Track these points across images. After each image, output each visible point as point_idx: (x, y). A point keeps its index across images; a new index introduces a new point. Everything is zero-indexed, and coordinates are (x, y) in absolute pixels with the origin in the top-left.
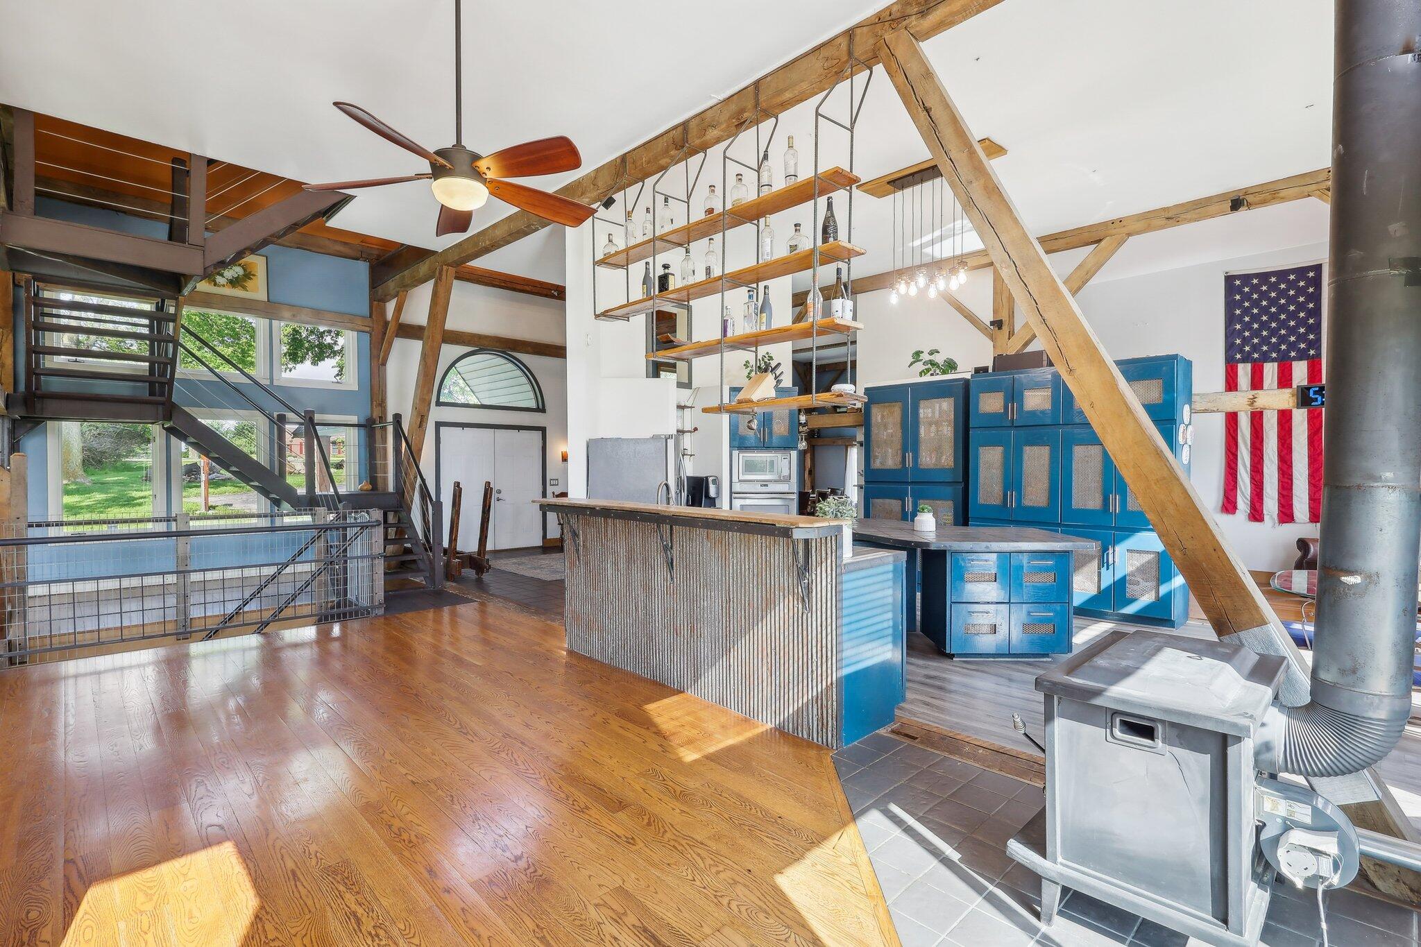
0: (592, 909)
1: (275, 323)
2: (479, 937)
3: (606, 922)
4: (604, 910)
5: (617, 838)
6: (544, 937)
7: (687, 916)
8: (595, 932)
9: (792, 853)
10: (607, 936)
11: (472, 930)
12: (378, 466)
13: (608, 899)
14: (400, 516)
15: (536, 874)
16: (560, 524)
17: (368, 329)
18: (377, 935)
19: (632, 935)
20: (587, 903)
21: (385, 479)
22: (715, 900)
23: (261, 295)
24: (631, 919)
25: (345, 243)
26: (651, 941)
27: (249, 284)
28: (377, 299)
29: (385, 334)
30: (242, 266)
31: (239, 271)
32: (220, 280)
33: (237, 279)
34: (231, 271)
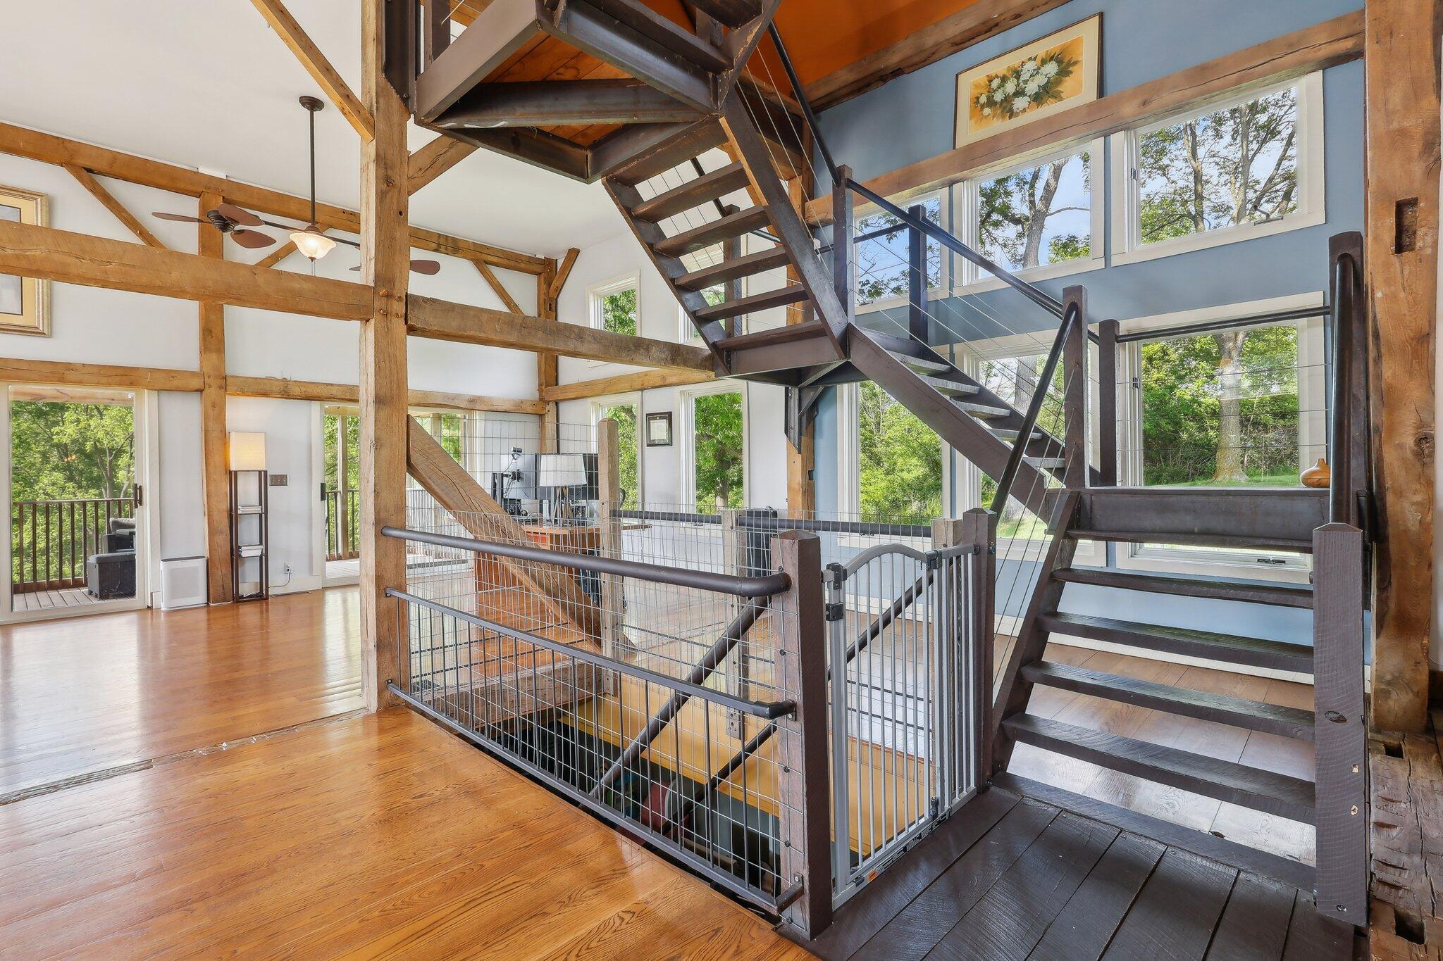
1: (1115, 138)
23: (1085, 96)
27: (1067, 84)
30: (1056, 58)
31: (1050, 69)
32: (1020, 103)
33: (1046, 85)
34: (1037, 79)
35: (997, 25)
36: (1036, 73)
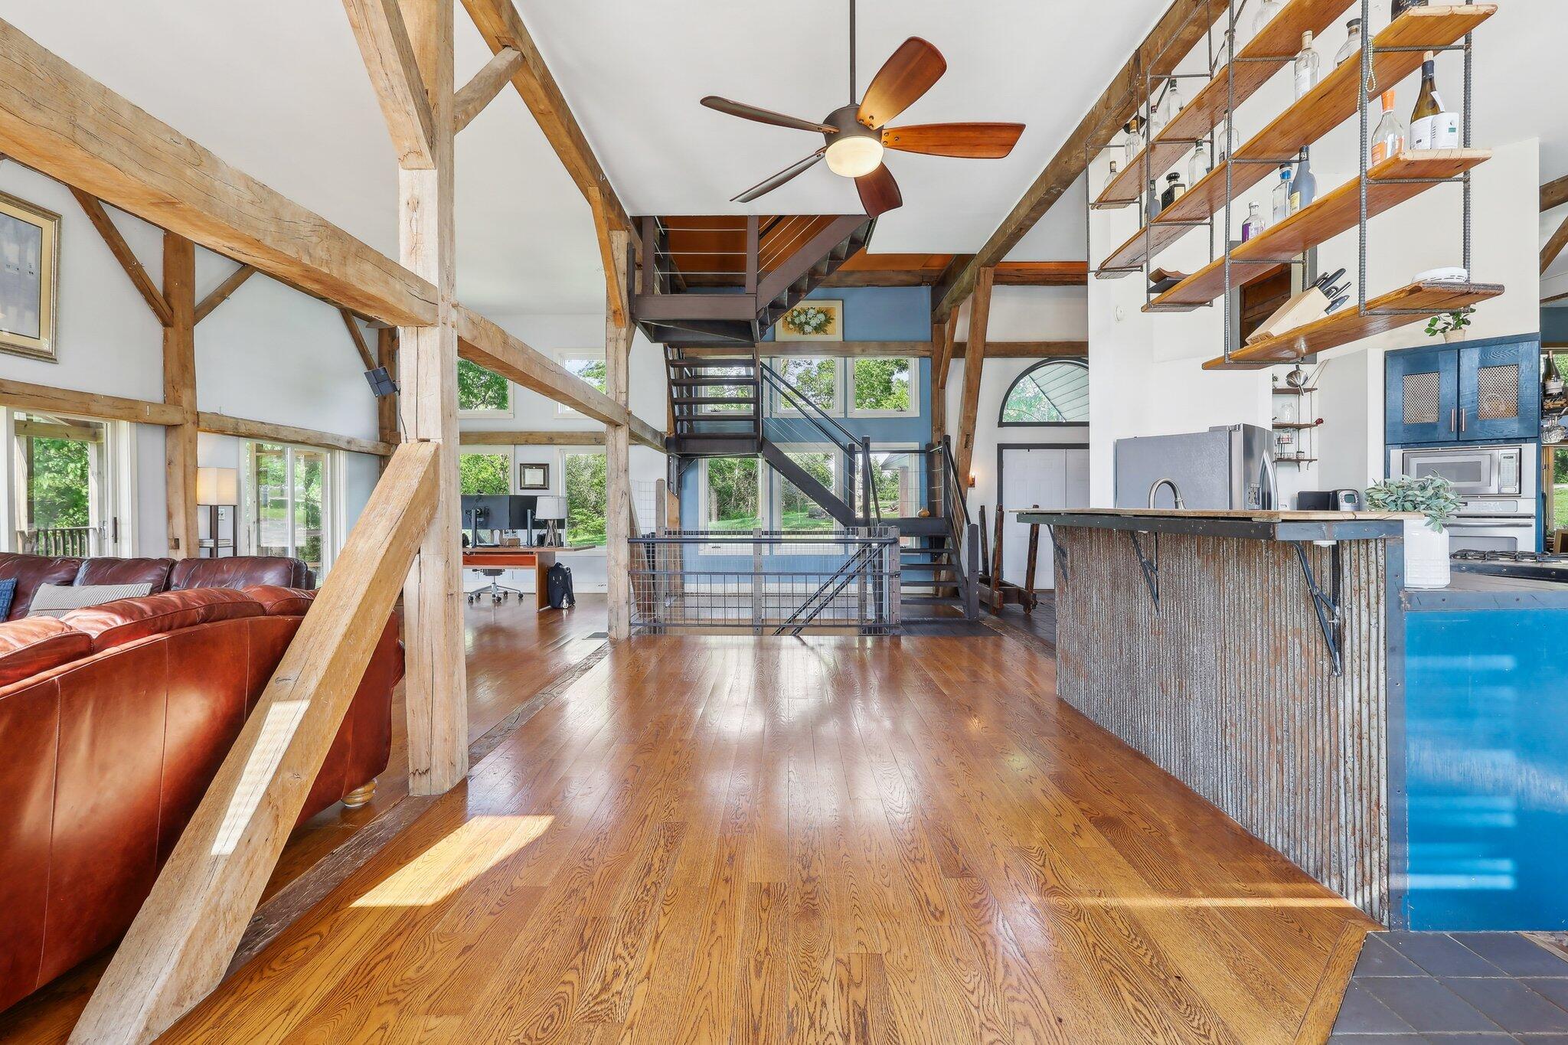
0: (830, 960)
1: (849, 360)
2: (713, 932)
3: (831, 983)
4: (842, 970)
5: (924, 904)
6: (762, 963)
7: (924, 1026)
8: (811, 985)
9: (1154, 1032)
10: (819, 996)
11: (714, 923)
12: (936, 492)
13: (855, 960)
14: (948, 542)
15: (811, 901)
17: (928, 353)
18: (649, 890)
19: (844, 1010)
20: (832, 952)
22: (977, 1029)
23: (838, 337)
24: (859, 995)
25: (909, 272)
26: (856, 1029)
27: (829, 328)
28: (940, 320)
29: (943, 356)
30: (824, 312)
31: (822, 317)
32: (808, 328)
33: (820, 325)
34: (816, 319)
36: (815, 316)
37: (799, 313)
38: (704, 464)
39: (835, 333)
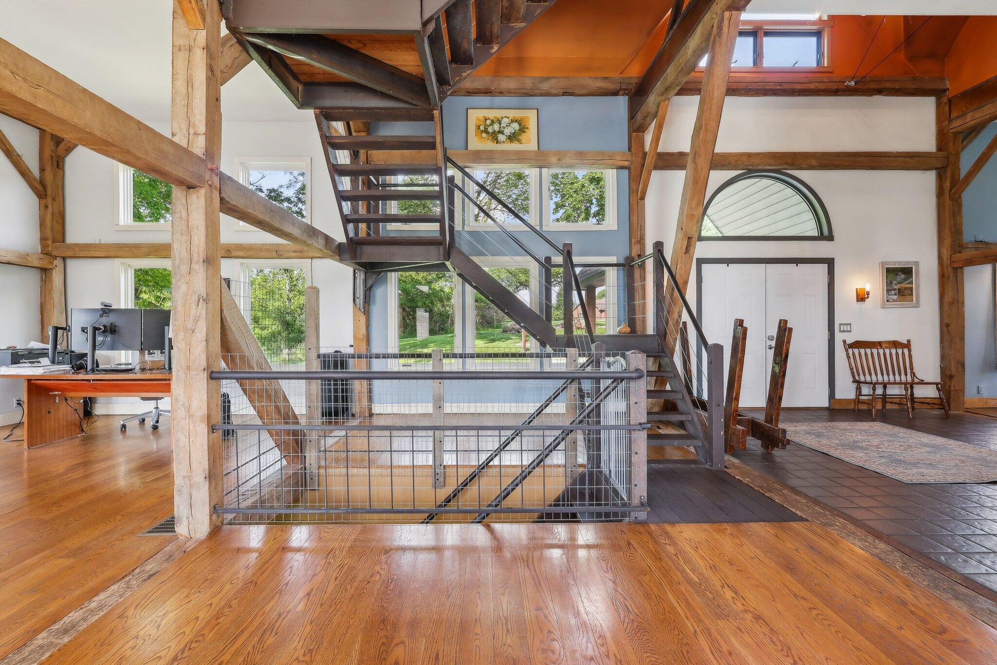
1: (543, 171)
12: (637, 307)
14: (662, 362)
16: (855, 381)
17: (626, 164)
21: (644, 321)
23: (532, 146)
25: (606, 79)
27: (523, 137)
28: (636, 128)
29: (644, 165)
30: (519, 121)
31: (516, 126)
32: (501, 137)
33: (514, 134)
34: (510, 128)
35: (491, 92)
36: (508, 125)
37: (493, 122)
38: (393, 277)
39: (529, 143)
